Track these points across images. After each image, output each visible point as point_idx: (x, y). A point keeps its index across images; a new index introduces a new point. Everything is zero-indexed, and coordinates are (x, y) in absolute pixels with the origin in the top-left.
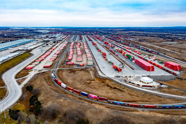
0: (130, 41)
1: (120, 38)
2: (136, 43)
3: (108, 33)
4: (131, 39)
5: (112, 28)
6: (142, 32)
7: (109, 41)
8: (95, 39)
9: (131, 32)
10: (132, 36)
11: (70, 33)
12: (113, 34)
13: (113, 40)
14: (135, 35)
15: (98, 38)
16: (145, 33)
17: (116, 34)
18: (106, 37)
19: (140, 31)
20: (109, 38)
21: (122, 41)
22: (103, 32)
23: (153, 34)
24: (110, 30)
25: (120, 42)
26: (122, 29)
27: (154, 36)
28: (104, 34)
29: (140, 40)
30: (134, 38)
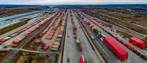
0: (93, 12)
1: (87, 11)
2: (96, 14)
3: (81, 8)
4: (93, 11)
5: (83, 5)
6: (97, 7)
7: (81, 13)
8: (74, 11)
9: (92, 7)
10: (93, 9)
11: (62, 8)
12: (83, 8)
13: (83, 12)
14: (94, 9)
15: (75, 11)
16: (98, 7)
17: (85, 8)
18: (80, 10)
19: (96, 6)
20: (81, 11)
21: (88, 13)
22: (79, 7)
23: (102, 8)
24: (82, 6)
25: (87, 13)
26: (87, 6)
27: (103, 9)
28: (79, 8)
29: (97, 12)
30: (94, 10)
